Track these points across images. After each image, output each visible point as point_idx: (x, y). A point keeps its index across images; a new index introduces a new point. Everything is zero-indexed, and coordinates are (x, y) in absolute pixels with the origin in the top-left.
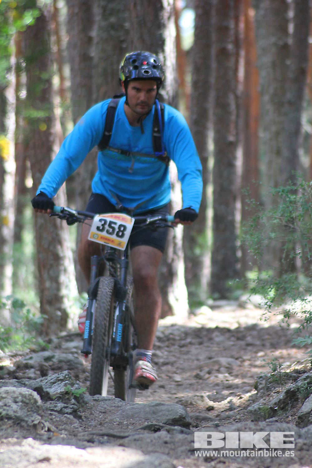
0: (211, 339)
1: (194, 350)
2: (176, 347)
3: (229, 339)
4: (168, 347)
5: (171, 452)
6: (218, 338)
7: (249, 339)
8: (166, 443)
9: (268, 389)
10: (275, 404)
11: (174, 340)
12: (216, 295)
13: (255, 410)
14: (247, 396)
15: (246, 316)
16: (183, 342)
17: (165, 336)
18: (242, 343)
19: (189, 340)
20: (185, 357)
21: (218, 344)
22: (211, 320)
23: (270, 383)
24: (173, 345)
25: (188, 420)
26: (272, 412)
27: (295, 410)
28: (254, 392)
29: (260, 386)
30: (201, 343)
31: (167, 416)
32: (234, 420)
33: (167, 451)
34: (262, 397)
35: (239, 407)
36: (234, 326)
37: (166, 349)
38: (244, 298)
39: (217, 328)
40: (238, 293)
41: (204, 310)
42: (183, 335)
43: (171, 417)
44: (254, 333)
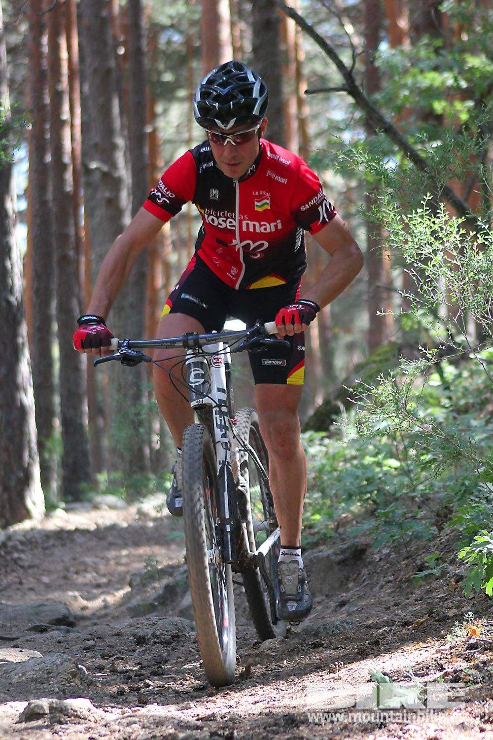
0: (73, 541)
1: (58, 552)
2: (40, 549)
3: (90, 540)
4: (31, 550)
5: (66, 651)
6: (80, 539)
7: (110, 539)
8: (59, 642)
9: (144, 585)
10: (155, 599)
11: (37, 543)
12: (70, 498)
13: (135, 607)
14: (120, 594)
15: (102, 517)
16: (46, 545)
17: (27, 540)
18: (104, 543)
19: (51, 542)
20: (50, 559)
21: (81, 545)
22: (67, 521)
23: (146, 579)
24: (36, 547)
25: (71, 619)
26: (151, 608)
27: (175, 604)
28: (128, 589)
29: (135, 584)
30: (63, 545)
31: (50, 616)
32: (113, 618)
33: (62, 650)
34: (137, 594)
35: (114, 604)
36: (93, 527)
37: (30, 551)
38: (99, 499)
39: (77, 530)
40: (91, 495)
41: (59, 513)
42: (45, 538)
43: (54, 617)
44: (114, 532)
